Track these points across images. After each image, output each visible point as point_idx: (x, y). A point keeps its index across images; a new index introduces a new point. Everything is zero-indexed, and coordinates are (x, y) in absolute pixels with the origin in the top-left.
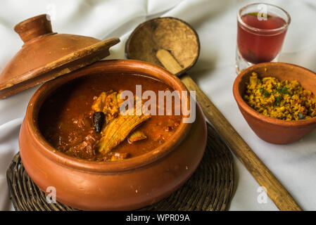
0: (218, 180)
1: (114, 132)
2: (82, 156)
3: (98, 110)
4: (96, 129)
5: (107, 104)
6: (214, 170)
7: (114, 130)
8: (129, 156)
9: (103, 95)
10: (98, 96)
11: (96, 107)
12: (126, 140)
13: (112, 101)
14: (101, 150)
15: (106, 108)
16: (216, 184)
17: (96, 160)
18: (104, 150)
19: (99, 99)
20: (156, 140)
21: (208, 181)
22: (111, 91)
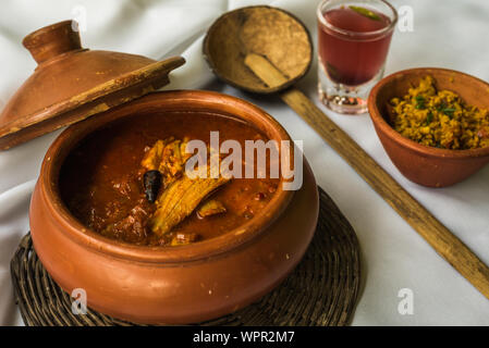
0: (336, 276)
1: (176, 201)
2: (127, 238)
3: (152, 168)
4: (148, 196)
5: (165, 158)
6: (330, 260)
7: (176, 198)
8: (199, 238)
9: (160, 145)
10: (151, 147)
11: (148, 163)
12: (194, 213)
13: (172, 154)
14: (156, 229)
15: (163, 164)
16: (332, 282)
17: (147, 244)
18: (160, 229)
19: (153, 151)
20: (239, 213)
21: (320, 277)
22: (172, 138)
